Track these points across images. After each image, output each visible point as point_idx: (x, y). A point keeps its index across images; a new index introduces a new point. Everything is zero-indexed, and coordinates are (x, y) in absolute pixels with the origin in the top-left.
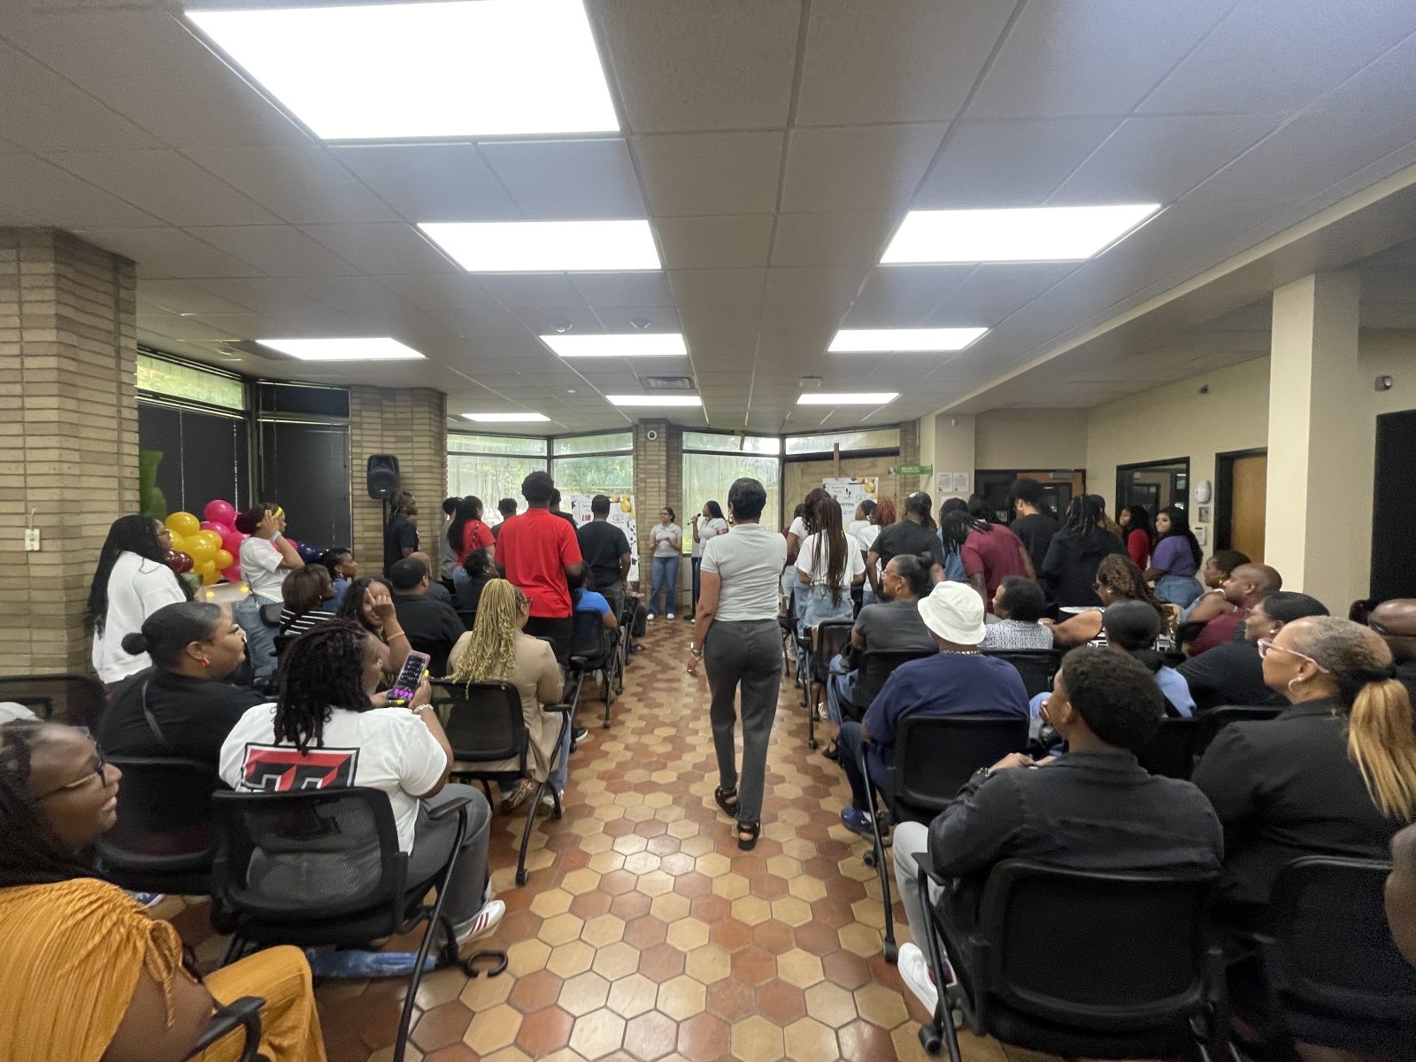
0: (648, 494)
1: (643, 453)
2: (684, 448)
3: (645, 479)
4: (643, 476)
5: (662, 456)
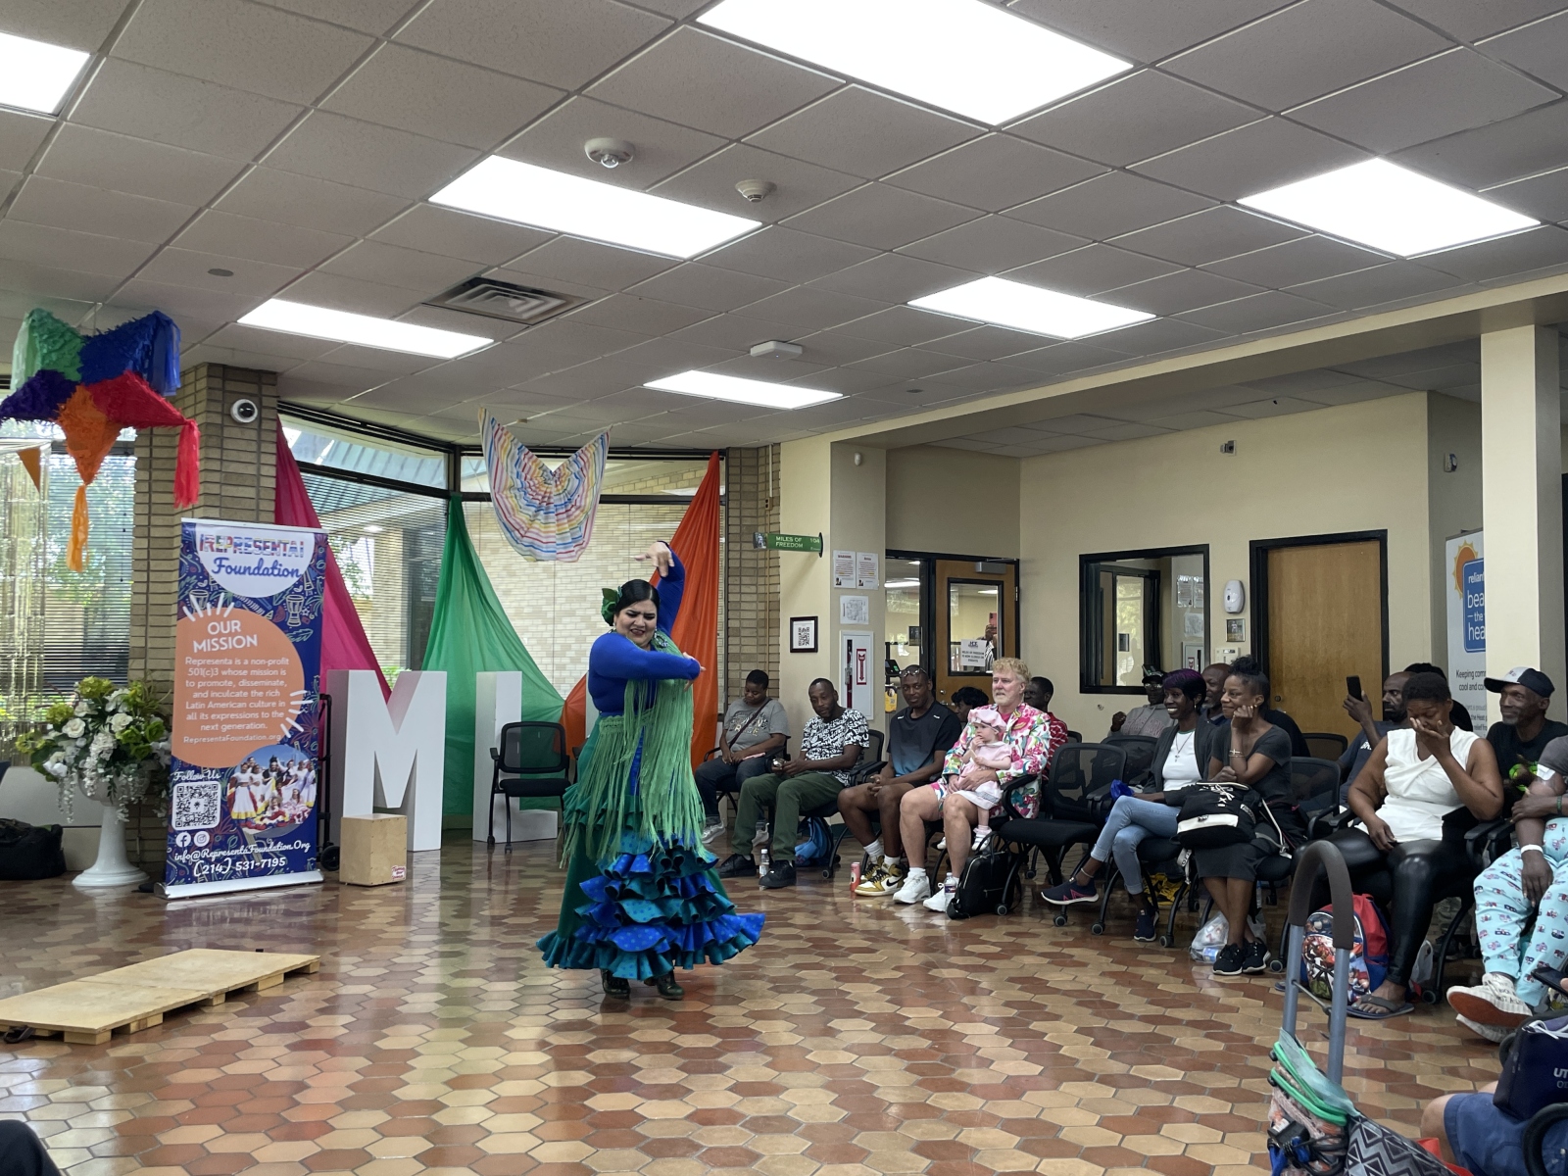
5: (266, 468)
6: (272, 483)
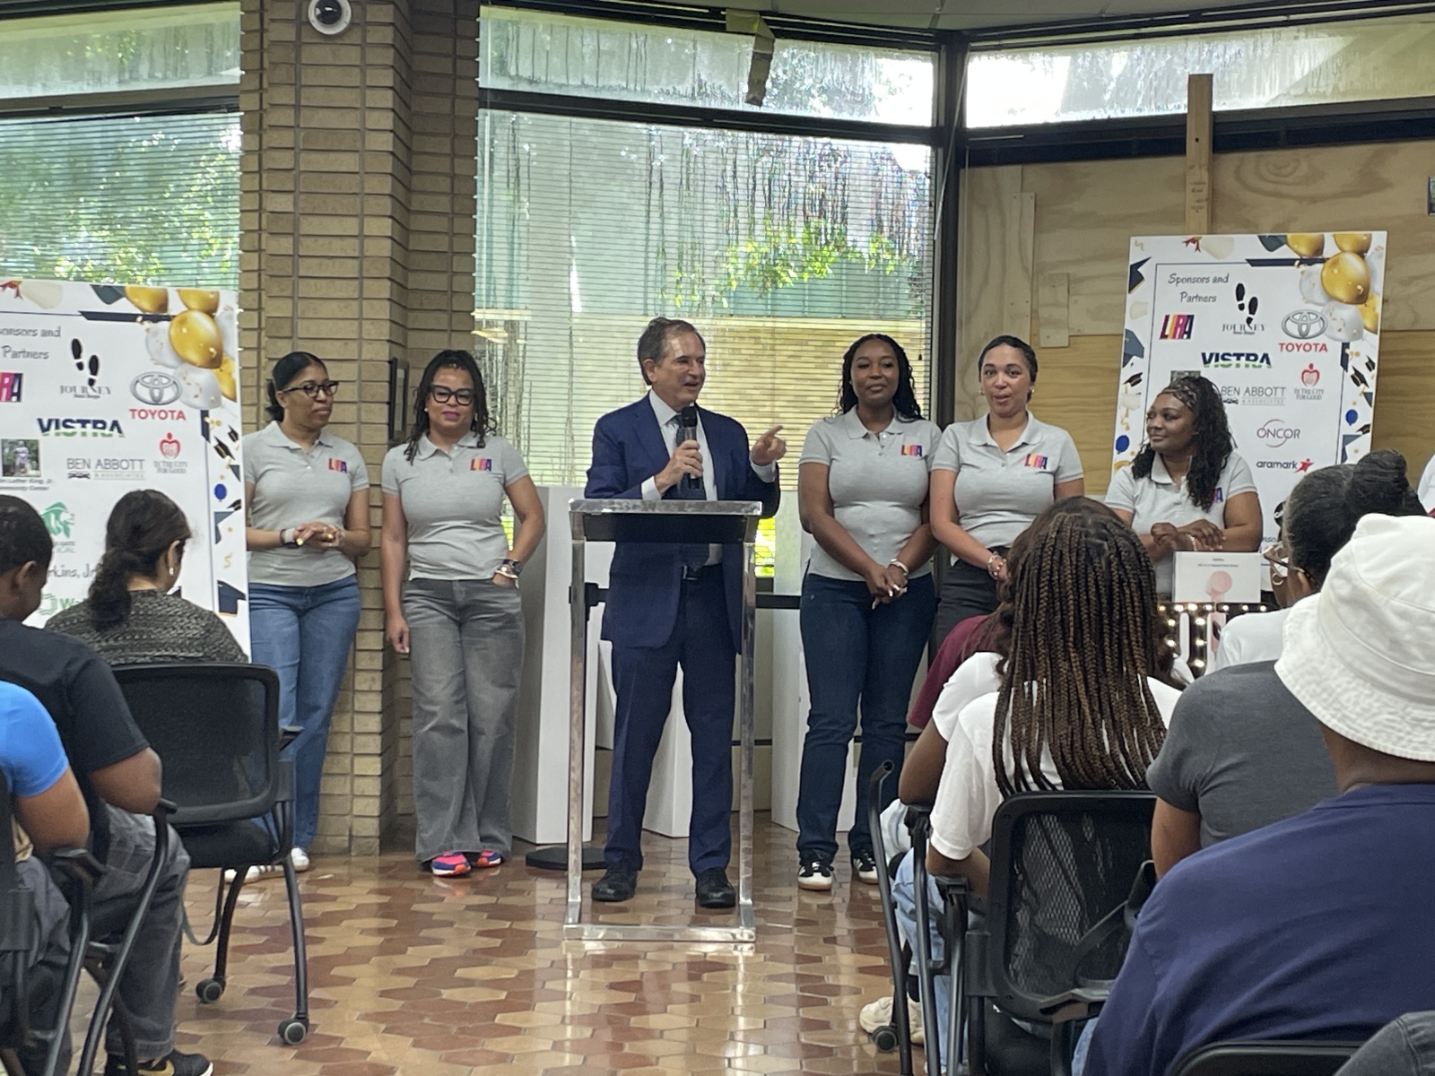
0: (305, 288)
1: (286, 96)
2: (487, 80)
3: (295, 217)
4: (283, 203)
5: (375, 114)
6: (386, 142)
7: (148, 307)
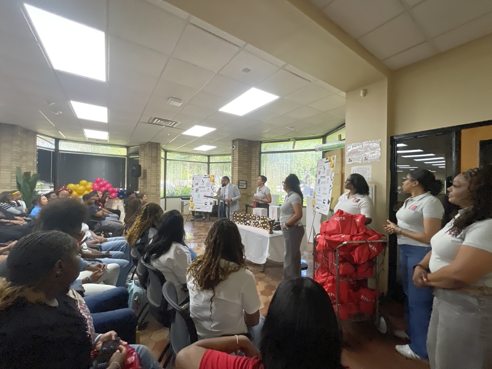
0: (234, 174)
2: (262, 151)
3: (233, 167)
7: (208, 176)
